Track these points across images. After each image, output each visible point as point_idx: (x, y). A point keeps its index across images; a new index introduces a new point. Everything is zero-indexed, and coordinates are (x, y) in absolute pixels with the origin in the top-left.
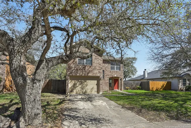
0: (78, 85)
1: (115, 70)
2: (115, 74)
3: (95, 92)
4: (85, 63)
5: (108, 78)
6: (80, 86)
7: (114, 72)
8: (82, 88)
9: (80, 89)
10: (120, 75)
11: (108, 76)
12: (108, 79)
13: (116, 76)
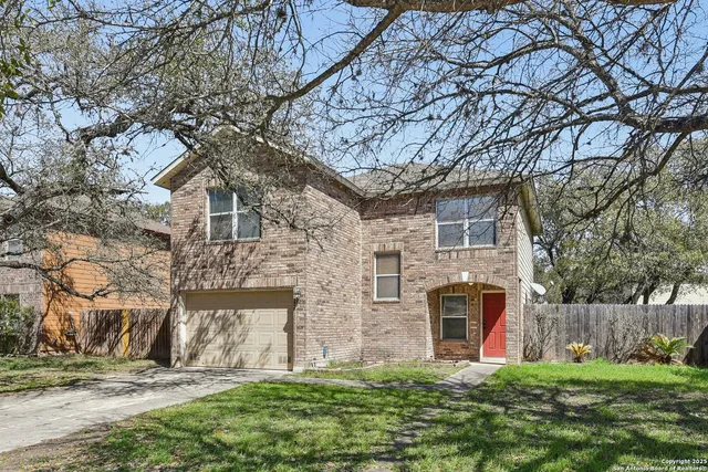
0: (211, 335)
1: (467, 245)
2: (460, 270)
3: (280, 362)
4: (235, 229)
5: (420, 290)
6: (220, 340)
7: (454, 255)
8: (228, 350)
9: (218, 353)
10: (497, 272)
11: (421, 284)
12: (423, 296)
13: (465, 277)
